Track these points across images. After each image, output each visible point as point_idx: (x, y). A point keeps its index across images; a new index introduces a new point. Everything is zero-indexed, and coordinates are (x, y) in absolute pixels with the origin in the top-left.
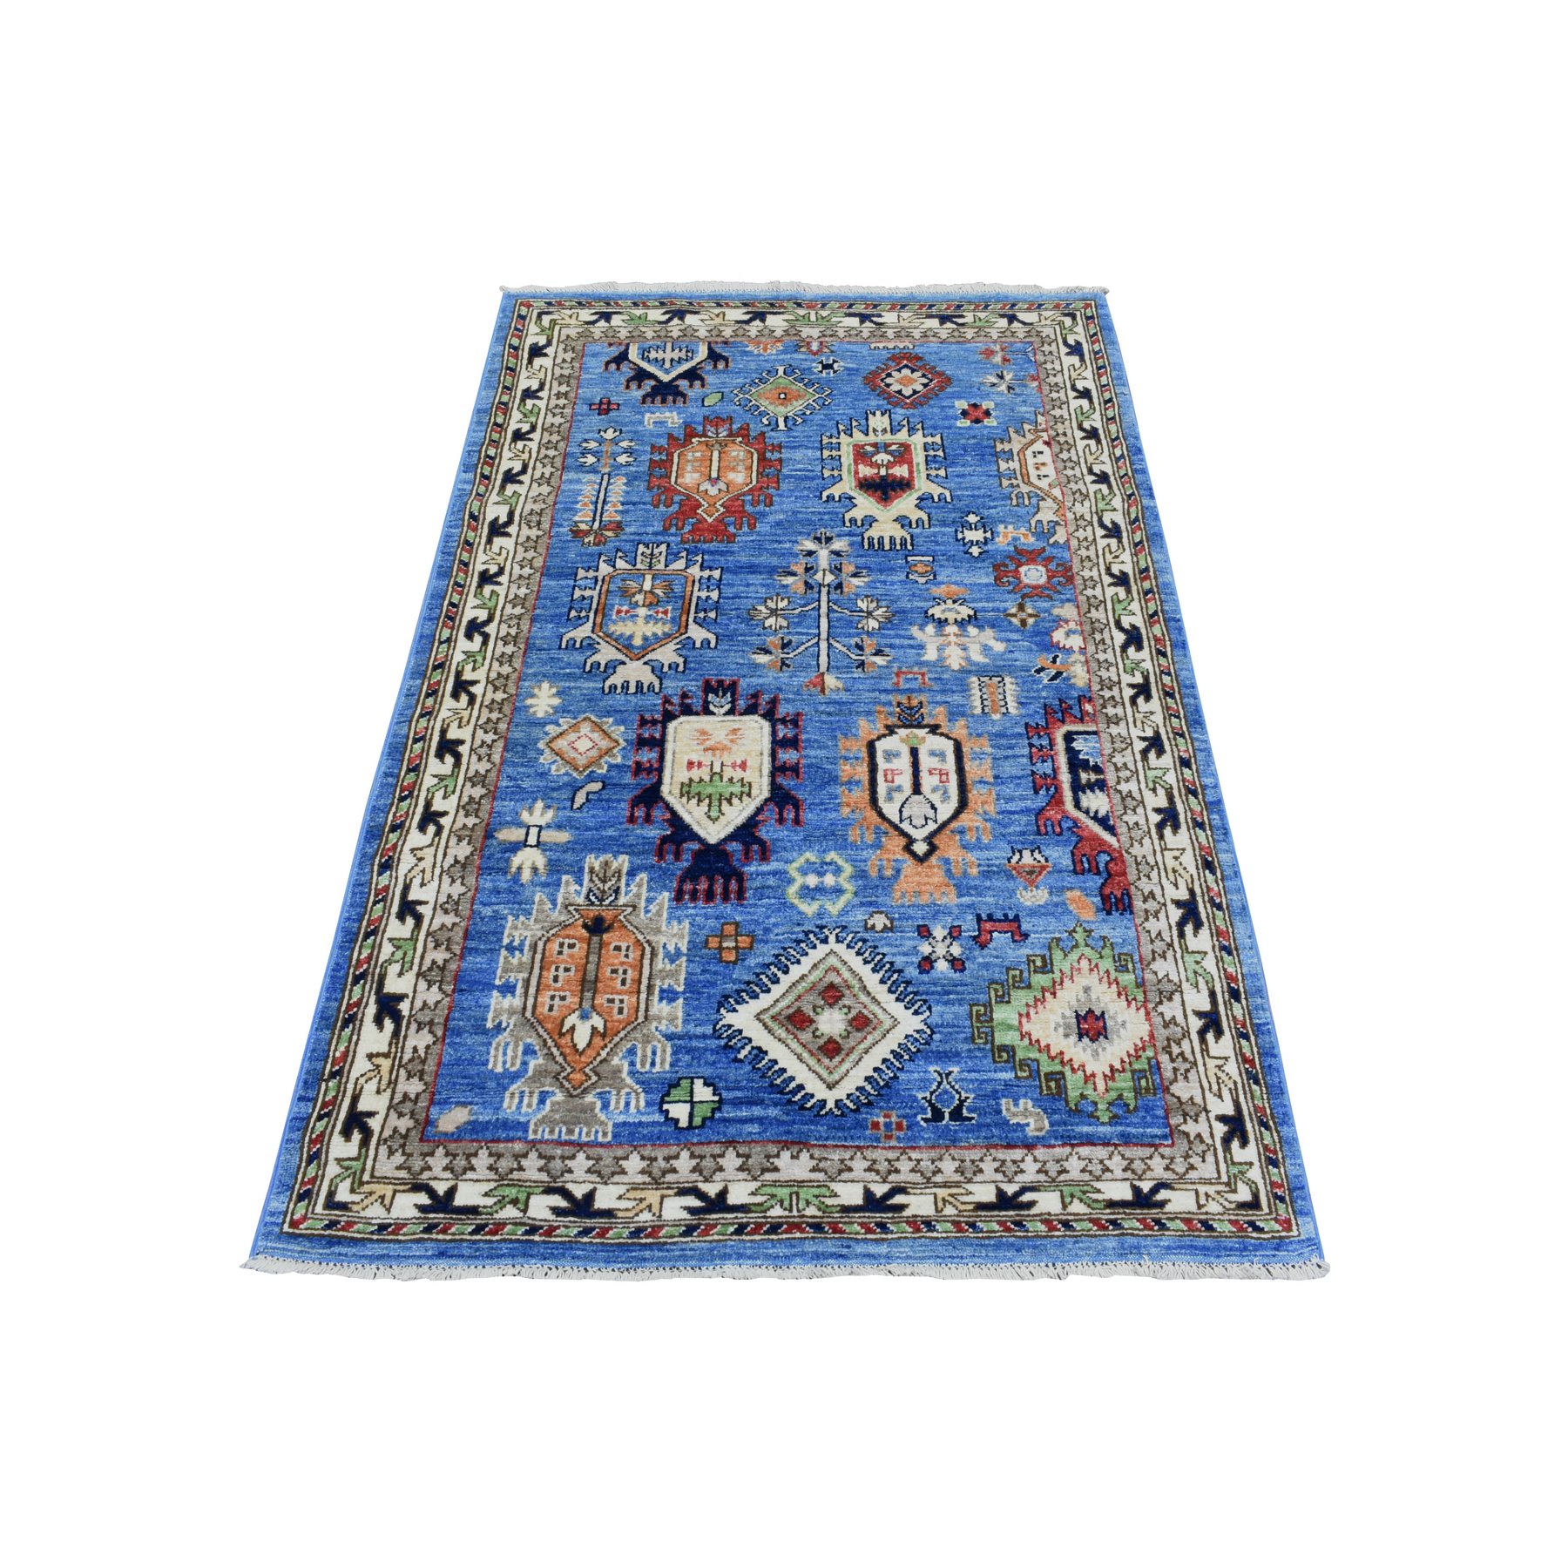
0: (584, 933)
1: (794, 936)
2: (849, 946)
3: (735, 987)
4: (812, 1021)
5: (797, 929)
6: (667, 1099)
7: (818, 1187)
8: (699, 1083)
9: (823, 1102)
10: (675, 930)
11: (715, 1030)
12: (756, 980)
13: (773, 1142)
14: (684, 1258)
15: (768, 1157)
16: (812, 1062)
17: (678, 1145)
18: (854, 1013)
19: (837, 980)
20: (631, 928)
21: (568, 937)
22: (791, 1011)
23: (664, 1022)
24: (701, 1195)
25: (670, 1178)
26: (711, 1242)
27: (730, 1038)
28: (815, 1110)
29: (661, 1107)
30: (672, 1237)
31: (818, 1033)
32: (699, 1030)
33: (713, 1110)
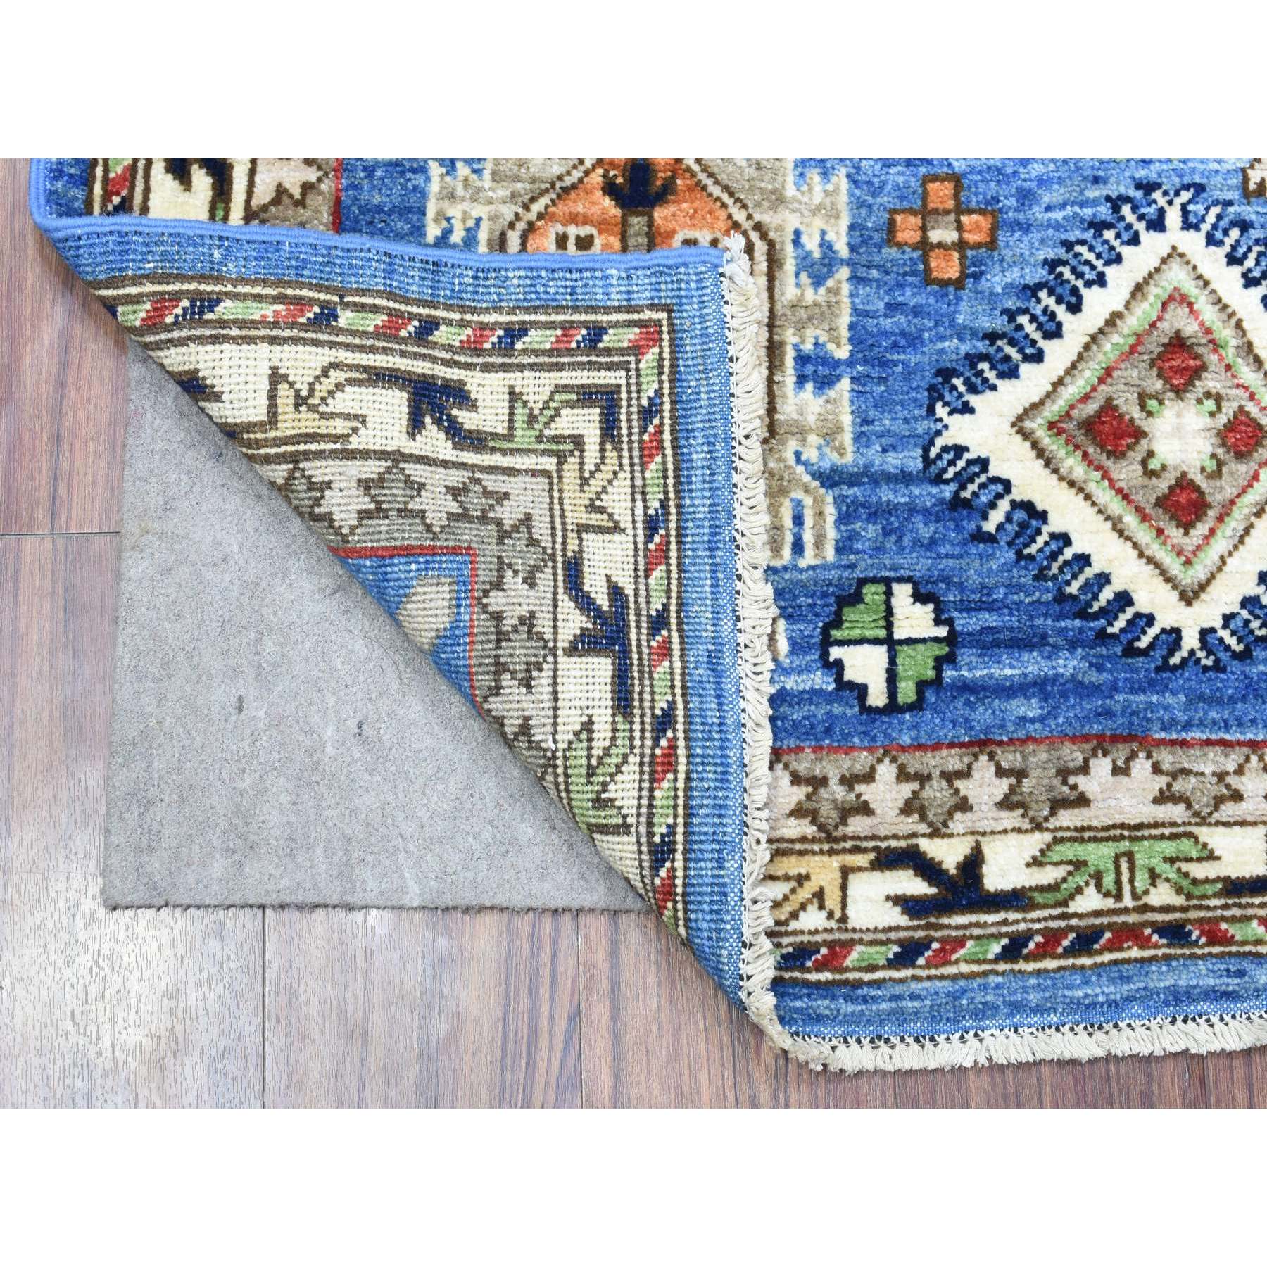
0: (608, 206)
1: (1087, 212)
2: (1211, 240)
3: (965, 348)
4: (1139, 434)
5: (1093, 193)
6: (836, 634)
7: (1173, 837)
8: (902, 593)
9: (1174, 635)
10: (818, 197)
11: (927, 462)
12: (1009, 328)
13: (1074, 739)
14: (900, 1017)
15: (1064, 773)
16: (1144, 535)
17: (870, 750)
18: (1228, 410)
19: (1190, 328)
20: (716, 191)
21: (574, 219)
22: (1091, 408)
23: (813, 439)
24: (927, 868)
25: (857, 825)
26: (954, 978)
27: (962, 480)
28: (1158, 654)
29: (825, 654)
30: (872, 968)
31: (1154, 464)
32: (893, 461)
33: (939, 663)
